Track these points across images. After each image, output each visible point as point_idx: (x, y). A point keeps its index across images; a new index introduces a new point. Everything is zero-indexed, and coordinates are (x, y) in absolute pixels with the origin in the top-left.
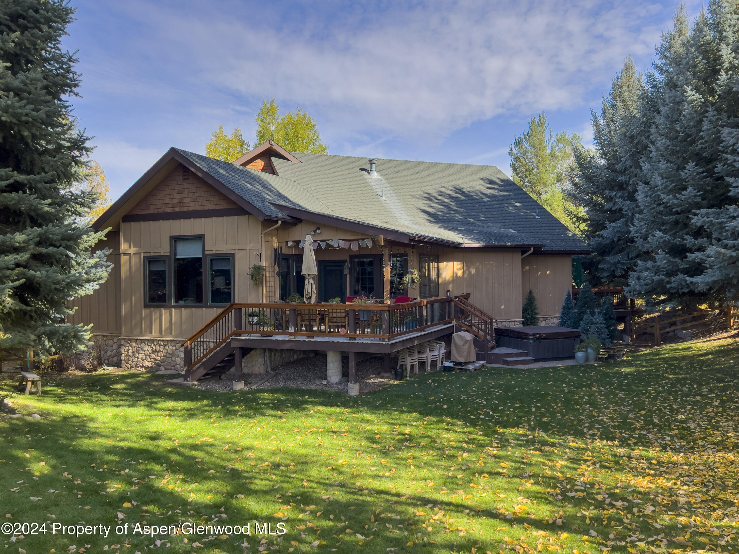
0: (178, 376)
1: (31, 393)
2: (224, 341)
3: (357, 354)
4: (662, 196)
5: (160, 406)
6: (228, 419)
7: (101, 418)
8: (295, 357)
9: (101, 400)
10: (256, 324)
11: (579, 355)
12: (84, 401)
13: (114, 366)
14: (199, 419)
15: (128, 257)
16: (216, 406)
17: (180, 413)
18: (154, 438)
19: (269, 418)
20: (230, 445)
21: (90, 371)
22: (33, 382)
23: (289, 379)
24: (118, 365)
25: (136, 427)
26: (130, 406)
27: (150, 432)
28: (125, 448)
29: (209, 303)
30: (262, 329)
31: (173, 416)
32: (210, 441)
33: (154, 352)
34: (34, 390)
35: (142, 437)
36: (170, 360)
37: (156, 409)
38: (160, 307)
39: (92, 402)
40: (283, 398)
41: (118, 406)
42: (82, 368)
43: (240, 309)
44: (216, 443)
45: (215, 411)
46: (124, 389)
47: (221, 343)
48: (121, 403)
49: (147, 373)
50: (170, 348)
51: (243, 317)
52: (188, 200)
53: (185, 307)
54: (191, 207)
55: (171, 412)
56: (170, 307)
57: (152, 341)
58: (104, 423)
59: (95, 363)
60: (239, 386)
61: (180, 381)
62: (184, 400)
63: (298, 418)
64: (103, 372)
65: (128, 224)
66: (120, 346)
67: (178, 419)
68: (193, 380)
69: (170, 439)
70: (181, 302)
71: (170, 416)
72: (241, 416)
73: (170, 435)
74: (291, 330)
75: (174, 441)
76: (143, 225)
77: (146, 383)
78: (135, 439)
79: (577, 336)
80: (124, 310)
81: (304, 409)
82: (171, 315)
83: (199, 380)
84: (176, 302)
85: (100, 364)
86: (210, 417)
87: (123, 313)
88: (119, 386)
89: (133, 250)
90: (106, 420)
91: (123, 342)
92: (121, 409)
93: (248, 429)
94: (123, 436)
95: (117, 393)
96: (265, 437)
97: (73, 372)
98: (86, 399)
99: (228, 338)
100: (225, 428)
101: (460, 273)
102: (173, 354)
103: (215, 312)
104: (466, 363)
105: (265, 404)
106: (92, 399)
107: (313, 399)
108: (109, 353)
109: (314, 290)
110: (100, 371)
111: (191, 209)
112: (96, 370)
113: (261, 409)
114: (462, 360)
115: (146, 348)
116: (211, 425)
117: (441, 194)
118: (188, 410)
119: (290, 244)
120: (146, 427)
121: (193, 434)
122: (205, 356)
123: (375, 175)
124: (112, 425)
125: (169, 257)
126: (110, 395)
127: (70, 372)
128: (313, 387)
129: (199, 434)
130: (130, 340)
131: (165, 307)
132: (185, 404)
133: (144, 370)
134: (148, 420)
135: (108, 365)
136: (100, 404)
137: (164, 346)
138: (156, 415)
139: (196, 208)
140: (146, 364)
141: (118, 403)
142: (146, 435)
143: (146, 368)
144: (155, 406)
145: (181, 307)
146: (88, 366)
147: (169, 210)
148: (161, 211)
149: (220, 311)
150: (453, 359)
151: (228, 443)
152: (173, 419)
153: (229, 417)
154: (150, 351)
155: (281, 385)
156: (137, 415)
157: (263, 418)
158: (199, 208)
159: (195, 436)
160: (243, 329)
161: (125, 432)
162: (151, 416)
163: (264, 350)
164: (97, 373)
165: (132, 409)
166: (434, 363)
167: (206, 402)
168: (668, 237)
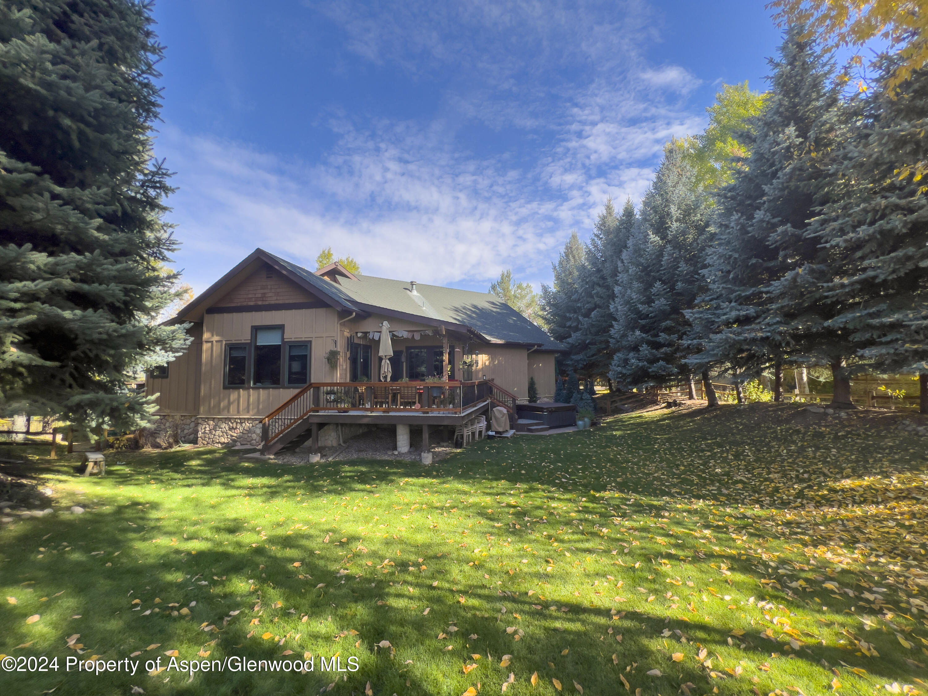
0: (254, 451)
1: (91, 474)
2: (301, 418)
3: (430, 426)
4: (639, 306)
5: (237, 483)
6: (317, 497)
7: (168, 505)
8: (361, 431)
9: (172, 479)
10: (334, 401)
11: (580, 423)
12: (152, 482)
13: (190, 443)
14: (283, 497)
15: (210, 344)
16: (299, 481)
17: (260, 492)
18: (232, 531)
19: (360, 494)
20: (331, 534)
21: (166, 448)
22: (96, 463)
23: (360, 451)
24: (194, 441)
25: (211, 515)
26: (203, 485)
27: (228, 520)
28: (193, 552)
29: (286, 384)
30: (339, 406)
31: (254, 495)
32: (304, 529)
33: (231, 429)
34: (95, 471)
35: (218, 530)
36: (246, 436)
37: (234, 487)
38: (238, 388)
39: (162, 481)
40: (364, 469)
41: (189, 486)
42: (158, 446)
43: (318, 388)
44: (312, 532)
45: (299, 488)
46: (199, 465)
47: (298, 420)
48: (194, 481)
49: (223, 448)
50: (247, 425)
51: (321, 395)
52: (270, 295)
53: (263, 388)
54: (272, 300)
55: (251, 492)
56: (249, 388)
57: (230, 419)
58: (170, 510)
59: (171, 440)
60: (316, 459)
61: (257, 455)
62: (263, 476)
63: (391, 492)
64: (179, 449)
65: (212, 316)
66: (197, 424)
67: (260, 499)
68: (269, 454)
69: (253, 530)
70: (259, 385)
71: (250, 495)
72: (329, 492)
73: (254, 523)
74: (368, 406)
75: (259, 533)
76: (226, 316)
77: (222, 459)
78: (209, 534)
79: (574, 409)
80: (203, 392)
81: (392, 481)
82: (249, 396)
83: (275, 454)
84: (254, 384)
85: (177, 442)
86: (295, 495)
87: (202, 393)
88: (194, 463)
89: (216, 338)
90: (173, 506)
91: (200, 421)
92: (193, 489)
93: (343, 508)
94: (192, 529)
95: (191, 471)
96: (367, 519)
97: (148, 450)
98: (154, 479)
99: (305, 414)
100: (316, 508)
101: (487, 363)
102: (249, 431)
103: (293, 392)
104: (504, 432)
105: (350, 477)
106: (161, 477)
107: (395, 470)
108: (186, 431)
109: (390, 369)
110: (176, 449)
111: (273, 302)
112: (171, 447)
113: (347, 482)
114: (501, 430)
115: (223, 426)
116: (299, 506)
117: (464, 308)
118: (269, 487)
119: (359, 335)
120: (223, 512)
121: (281, 519)
122: (282, 432)
123: (415, 293)
124: (179, 514)
125: (249, 344)
126: (183, 473)
127: (144, 450)
128: (386, 458)
129: (288, 519)
130: (208, 418)
131: (244, 389)
132: (265, 481)
133: (220, 446)
134: (224, 502)
135: (185, 442)
136: (170, 484)
137: (241, 423)
138: (234, 496)
139: (277, 302)
140: (222, 440)
141: (190, 482)
142: (222, 525)
143: (222, 444)
144: (232, 484)
145: (259, 388)
146: (164, 445)
147: (252, 303)
148: (245, 304)
149: (297, 391)
150: (493, 429)
151: (327, 531)
152: (254, 498)
153: (316, 494)
154: (227, 428)
155: (355, 456)
156: (211, 497)
157: (353, 494)
158: (281, 302)
159: (284, 522)
160: (321, 406)
161: (195, 524)
162: (229, 497)
163: (337, 424)
164: (173, 450)
165: (206, 488)
166: (480, 432)
167: (286, 477)
168: (644, 335)
